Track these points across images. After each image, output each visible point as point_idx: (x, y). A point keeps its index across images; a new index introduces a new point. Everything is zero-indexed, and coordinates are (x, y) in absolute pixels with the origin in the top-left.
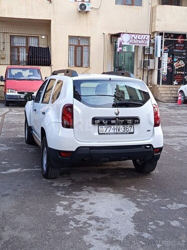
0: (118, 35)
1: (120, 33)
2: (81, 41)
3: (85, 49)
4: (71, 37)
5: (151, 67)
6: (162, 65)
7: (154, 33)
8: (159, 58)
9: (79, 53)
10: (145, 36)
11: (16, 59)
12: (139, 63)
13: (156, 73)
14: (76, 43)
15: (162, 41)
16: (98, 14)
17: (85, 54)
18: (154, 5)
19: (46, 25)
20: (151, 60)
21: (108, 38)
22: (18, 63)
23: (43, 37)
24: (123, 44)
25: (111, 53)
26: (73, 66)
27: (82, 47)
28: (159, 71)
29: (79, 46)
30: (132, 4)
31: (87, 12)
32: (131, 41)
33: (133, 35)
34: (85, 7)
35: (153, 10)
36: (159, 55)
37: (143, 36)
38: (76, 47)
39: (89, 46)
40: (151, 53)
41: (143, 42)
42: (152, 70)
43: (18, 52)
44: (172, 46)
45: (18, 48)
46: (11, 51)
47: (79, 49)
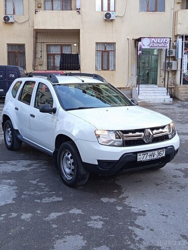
0: (139, 40)
1: (141, 38)
2: (107, 47)
3: (111, 54)
4: (97, 43)
5: (174, 68)
6: (183, 66)
7: (176, 36)
8: (182, 59)
9: (105, 58)
10: (165, 39)
11: (52, 65)
14: (103, 49)
15: (183, 43)
16: (123, 21)
17: (111, 58)
18: (176, 10)
19: (76, 34)
20: (174, 63)
21: (132, 43)
22: (54, 68)
23: (75, 45)
25: (135, 57)
26: (100, 69)
27: (108, 52)
29: (106, 52)
30: (156, 10)
31: (112, 20)
32: (151, 45)
33: (153, 39)
34: (110, 16)
35: (175, 14)
36: (180, 57)
37: (162, 39)
38: (103, 52)
39: (114, 51)
40: (174, 55)
41: (163, 45)
43: (54, 59)
45: (54, 55)
46: (48, 59)
47: (106, 54)
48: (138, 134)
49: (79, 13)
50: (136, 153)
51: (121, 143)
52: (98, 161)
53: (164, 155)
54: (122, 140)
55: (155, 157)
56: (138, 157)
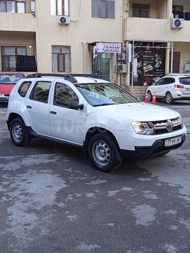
0: (94, 44)
1: (96, 42)
2: (63, 50)
3: (66, 56)
4: (53, 46)
5: (124, 71)
6: (133, 69)
7: (125, 42)
8: (131, 63)
9: (61, 60)
10: (117, 44)
11: (7, 66)
12: (114, 67)
13: (128, 75)
14: (58, 52)
15: (132, 48)
16: (77, 26)
17: (67, 60)
18: (125, 17)
19: (31, 36)
20: (124, 66)
21: (86, 46)
22: (9, 69)
23: (30, 47)
24: (98, 51)
25: (89, 59)
26: (57, 71)
27: (64, 54)
28: (131, 74)
29: (61, 54)
30: (106, 17)
31: (67, 24)
32: (105, 49)
33: (107, 44)
34: (65, 21)
35: (124, 21)
36: (130, 61)
37: (115, 44)
38: (58, 54)
39: (70, 54)
40: (124, 59)
41: (115, 49)
42: (125, 74)
43: (9, 60)
44: (142, 53)
45: (8, 56)
46: (2, 60)
47: (61, 57)
48: (163, 124)
49: (35, 16)
50: (164, 140)
51: (152, 132)
52: (136, 147)
53: (180, 141)
54: (153, 129)
55: (176, 143)
56: (166, 143)
